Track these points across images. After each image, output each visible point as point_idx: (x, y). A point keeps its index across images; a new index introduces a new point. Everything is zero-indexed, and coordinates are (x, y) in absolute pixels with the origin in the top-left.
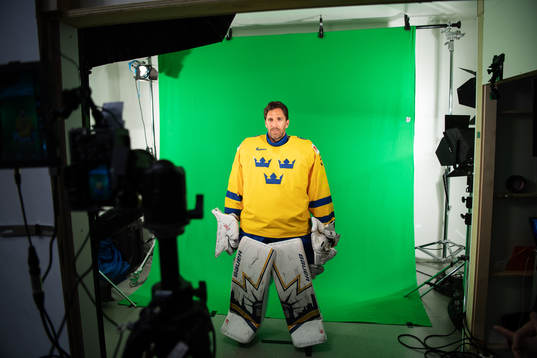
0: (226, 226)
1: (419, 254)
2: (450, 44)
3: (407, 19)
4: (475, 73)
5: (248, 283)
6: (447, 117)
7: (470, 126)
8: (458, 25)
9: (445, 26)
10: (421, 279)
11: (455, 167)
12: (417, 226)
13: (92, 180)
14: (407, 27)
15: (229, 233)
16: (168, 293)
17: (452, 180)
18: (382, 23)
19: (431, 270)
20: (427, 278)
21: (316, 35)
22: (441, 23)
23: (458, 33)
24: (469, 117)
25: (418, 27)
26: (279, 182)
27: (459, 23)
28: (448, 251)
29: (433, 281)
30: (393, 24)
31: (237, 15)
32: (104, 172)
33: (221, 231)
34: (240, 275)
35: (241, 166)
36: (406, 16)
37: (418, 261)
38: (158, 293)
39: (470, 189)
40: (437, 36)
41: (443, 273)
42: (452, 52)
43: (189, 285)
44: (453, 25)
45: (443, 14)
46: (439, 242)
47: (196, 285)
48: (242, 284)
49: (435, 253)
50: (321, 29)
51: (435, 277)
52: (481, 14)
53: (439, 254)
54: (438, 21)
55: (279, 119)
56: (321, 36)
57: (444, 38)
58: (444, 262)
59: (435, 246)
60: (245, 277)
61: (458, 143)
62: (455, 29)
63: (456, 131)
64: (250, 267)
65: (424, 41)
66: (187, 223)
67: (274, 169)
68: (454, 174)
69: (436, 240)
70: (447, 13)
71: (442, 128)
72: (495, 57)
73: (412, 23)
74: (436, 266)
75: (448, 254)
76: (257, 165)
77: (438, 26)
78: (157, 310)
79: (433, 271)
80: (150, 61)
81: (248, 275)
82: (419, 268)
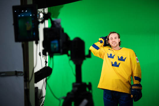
80: (44, 11)
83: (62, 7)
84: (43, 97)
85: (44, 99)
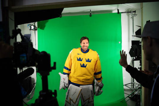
0: (64, 79)
1: (125, 87)
2: (133, 18)
3: (118, 10)
4: (141, 27)
5: (71, 102)
6: (132, 41)
7: (140, 44)
8: (135, 12)
9: (131, 12)
10: (126, 96)
11: (135, 57)
12: (124, 78)
13: (21, 58)
14: (118, 13)
15: (65, 81)
16: (45, 93)
17: (135, 62)
18: (110, 11)
19: (129, 92)
20: (128, 95)
21: (89, 16)
22: (129, 11)
23: (135, 14)
24: (140, 41)
25: (122, 13)
26: (85, 67)
27: (135, 11)
28: (134, 86)
29: (130, 96)
30: (114, 12)
31: (64, 8)
32: (25, 55)
33: (62, 80)
34: (69, 99)
35: (71, 60)
36: (118, 9)
37: (125, 90)
38: (42, 93)
39: (141, 65)
40: (128, 16)
41: (133, 94)
42: (133, 20)
43: (51, 91)
44: (133, 12)
45: (130, 8)
46: (132, 83)
47: (53, 91)
48: (69, 102)
49: (130, 87)
50: (91, 14)
51: (130, 95)
52: (142, 8)
53: (132, 87)
54: (128, 10)
55: (87, 43)
56: (91, 16)
57: (131, 16)
58: (133, 90)
59: (130, 85)
60: (71, 100)
61: (136, 50)
62: (134, 13)
63: (135, 46)
64: (72, 96)
65: (124, 17)
66: (51, 71)
67: (84, 62)
68: (135, 60)
69: (130, 82)
70: (132, 8)
71: (131, 45)
72: (147, 21)
73: (120, 11)
74: (131, 91)
75: (135, 87)
76: (78, 60)
77: (128, 12)
78: (41, 98)
79: (130, 93)
81: (72, 99)
82: (125, 92)
83: (47, 22)
84: (34, 84)
85: (35, 84)
